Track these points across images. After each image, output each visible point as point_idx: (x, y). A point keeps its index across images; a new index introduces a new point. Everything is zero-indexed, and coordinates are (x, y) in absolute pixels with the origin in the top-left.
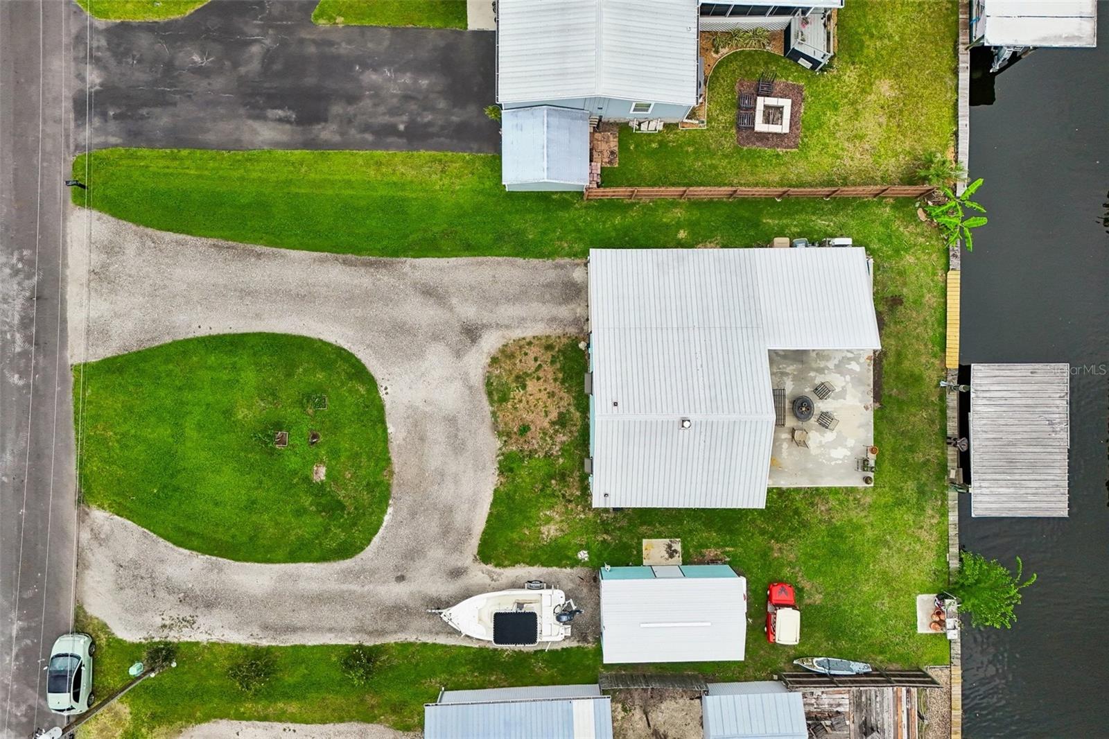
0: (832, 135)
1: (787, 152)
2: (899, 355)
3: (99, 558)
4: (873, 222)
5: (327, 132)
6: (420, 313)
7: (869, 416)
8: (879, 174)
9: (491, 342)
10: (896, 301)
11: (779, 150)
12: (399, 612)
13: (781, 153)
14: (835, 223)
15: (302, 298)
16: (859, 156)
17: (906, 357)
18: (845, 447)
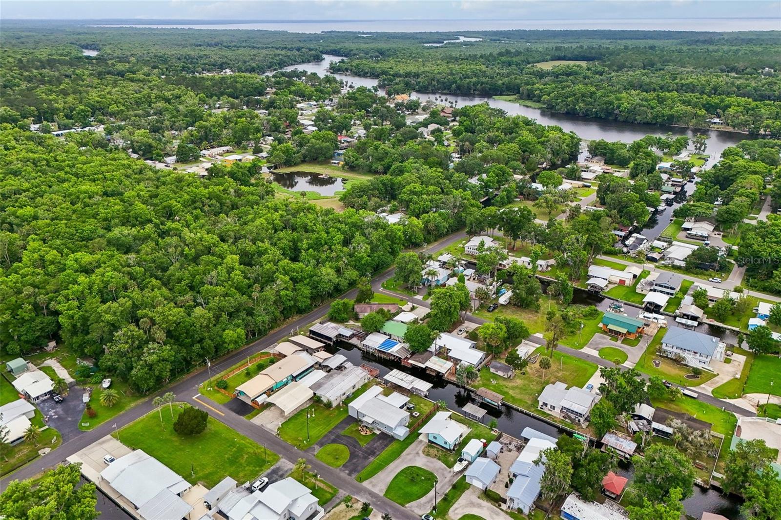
3: (413, 509)
5: (377, 453)
6: (409, 457)
9: (421, 452)
12: (450, 481)
15: (397, 467)
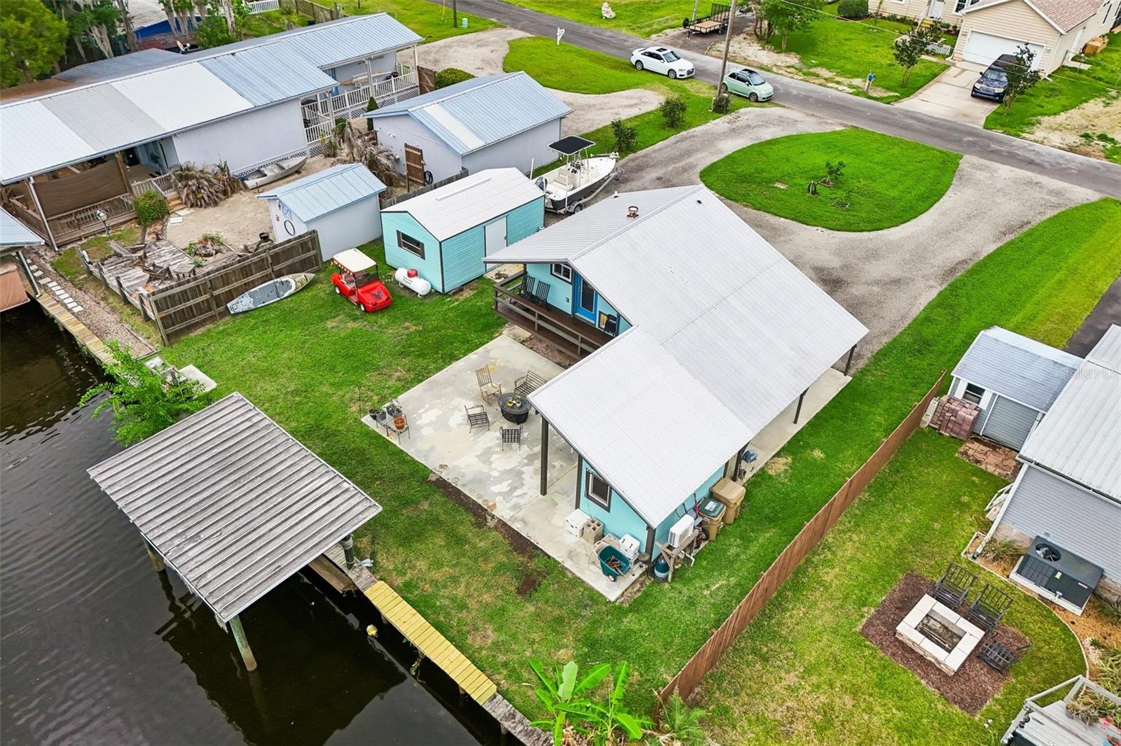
0: (855, 692)
1: (862, 616)
2: (460, 540)
3: (809, 119)
4: (666, 645)
6: (880, 270)
7: (432, 463)
8: (736, 711)
10: (528, 585)
11: (873, 610)
13: (865, 609)
14: (705, 597)
15: (945, 233)
16: (789, 704)
17: (448, 546)
18: (428, 425)
